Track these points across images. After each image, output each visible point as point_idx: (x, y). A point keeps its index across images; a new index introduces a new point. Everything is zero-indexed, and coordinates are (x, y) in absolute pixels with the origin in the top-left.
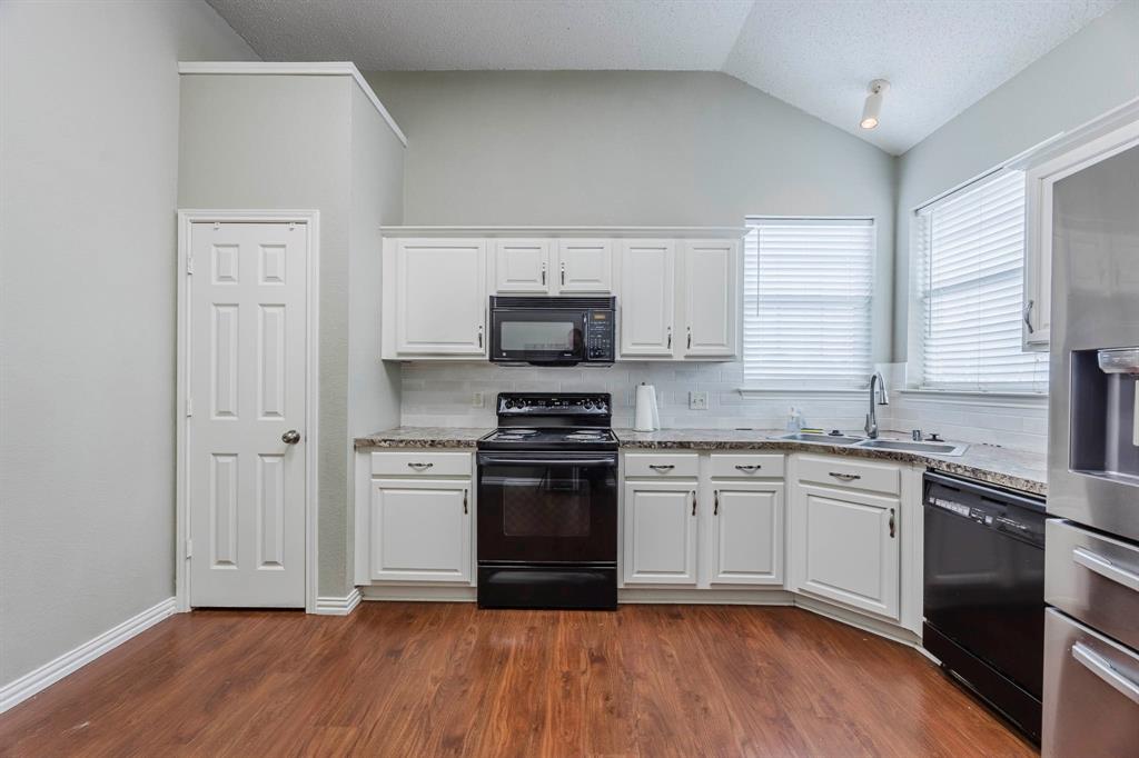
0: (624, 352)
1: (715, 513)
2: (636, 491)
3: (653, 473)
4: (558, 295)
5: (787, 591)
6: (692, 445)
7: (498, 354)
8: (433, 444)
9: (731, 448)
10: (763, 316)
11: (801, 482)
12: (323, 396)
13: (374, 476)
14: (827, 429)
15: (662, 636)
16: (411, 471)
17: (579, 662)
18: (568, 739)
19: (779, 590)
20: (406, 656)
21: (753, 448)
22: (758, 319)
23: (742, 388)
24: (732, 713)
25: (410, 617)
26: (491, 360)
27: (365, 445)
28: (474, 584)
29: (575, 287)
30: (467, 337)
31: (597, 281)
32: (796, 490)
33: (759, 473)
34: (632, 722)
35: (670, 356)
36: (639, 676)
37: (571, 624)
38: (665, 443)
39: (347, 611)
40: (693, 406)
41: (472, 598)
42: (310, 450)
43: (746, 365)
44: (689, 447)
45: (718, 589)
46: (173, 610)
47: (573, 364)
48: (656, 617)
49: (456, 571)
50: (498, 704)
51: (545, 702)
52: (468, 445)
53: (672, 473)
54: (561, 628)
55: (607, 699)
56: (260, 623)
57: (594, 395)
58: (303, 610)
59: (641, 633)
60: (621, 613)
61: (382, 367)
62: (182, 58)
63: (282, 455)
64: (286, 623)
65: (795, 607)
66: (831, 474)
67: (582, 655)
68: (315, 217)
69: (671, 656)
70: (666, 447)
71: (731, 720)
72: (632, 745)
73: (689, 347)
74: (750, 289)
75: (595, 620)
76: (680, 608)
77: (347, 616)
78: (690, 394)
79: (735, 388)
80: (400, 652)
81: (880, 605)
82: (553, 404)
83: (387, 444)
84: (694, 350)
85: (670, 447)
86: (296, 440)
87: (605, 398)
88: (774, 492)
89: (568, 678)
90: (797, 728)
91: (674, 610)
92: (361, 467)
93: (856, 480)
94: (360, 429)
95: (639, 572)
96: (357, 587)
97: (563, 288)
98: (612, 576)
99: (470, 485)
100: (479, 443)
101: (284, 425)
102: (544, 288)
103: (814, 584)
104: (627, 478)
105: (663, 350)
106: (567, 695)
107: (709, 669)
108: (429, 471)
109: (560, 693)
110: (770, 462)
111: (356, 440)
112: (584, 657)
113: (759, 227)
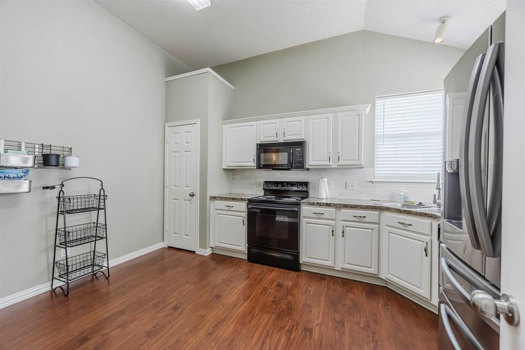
0: (310, 164)
1: (343, 236)
2: (307, 223)
3: (314, 216)
4: (283, 141)
5: (380, 278)
6: (332, 205)
7: (260, 166)
8: (233, 199)
9: (351, 207)
10: (386, 144)
11: (387, 226)
12: (201, 181)
13: (216, 209)
14: (417, 202)
15: (311, 284)
16: (226, 208)
17: (272, 285)
18: (253, 305)
19: (376, 277)
20: (217, 271)
21: (362, 208)
22: (384, 146)
23: (373, 180)
24: (320, 315)
25: (225, 260)
26: (257, 168)
27: (214, 198)
28: (247, 252)
29: (290, 138)
30: (250, 160)
31: (299, 135)
32: (385, 230)
33: (365, 220)
34: (279, 307)
35: (330, 165)
36: (292, 294)
37: (278, 273)
38: (320, 203)
39: (207, 254)
40: (348, 188)
41: (245, 257)
42: (197, 199)
43: (376, 169)
44: (331, 206)
45: (344, 271)
46: (163, 246)
47: (289, 169)
48: (314, 277)
49: (240, 246)
50: (237, 290)
51: (252, 294)
52: (245, 200)
53: (323, 216)
54: (273, 273)
55: (275, 298)
56: (183, 254)
57: (300, 182)
58: (195, 252)
59: (303, 282)
60: (300, 273)
61: (223, 171)
62: (167, 76)
63: (189, 200)
64: (189, 255)
65: (387, 287)
66: (399, 223)
67: (275, 283)
68: (199, 121)
69: (310, 291)
70: (320, 205)
71: (318, 317)
72: (274, 313)
73: (339, 161)
74: (378, 131)
75: (288, 273)
76: (327, 276)
77: (206, 256)
78: (346, 183)
79: (369, 180)
80: (216, 269)
81: (420, 290)
82: (284, 186)
83: (219, 198)
84: (341, 162)
85: (322, 205)
86: (193, 195)
87: (306, 184)
88: (373, 229)
89: (265, 289)
90: (346, 327)
91: (324, 277)
92: (213, 206)
93: (410, 226)
94: (211, 192)
95: (308, 257)
96: (211, 247)
97: (285, 139)
98: (297, 257)
99: (245, 215)
100: (248, 200)
101: (191, 190)
102: (278, 139)
103: (392, 276)
104: (304, 217)
105: (327, 163)
106: (262, 293)
107: (323, 298)
108: (232, 209)
109: (259, 292)
110: (372, 215)
111: (211, 197)
112: (275, 284)
113: (384, 101)
